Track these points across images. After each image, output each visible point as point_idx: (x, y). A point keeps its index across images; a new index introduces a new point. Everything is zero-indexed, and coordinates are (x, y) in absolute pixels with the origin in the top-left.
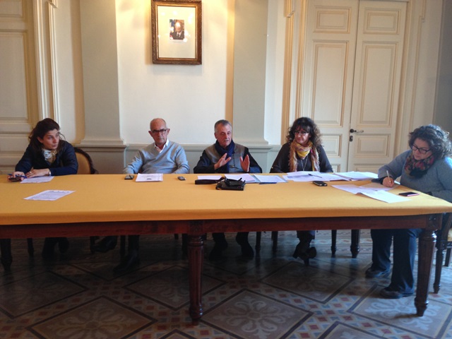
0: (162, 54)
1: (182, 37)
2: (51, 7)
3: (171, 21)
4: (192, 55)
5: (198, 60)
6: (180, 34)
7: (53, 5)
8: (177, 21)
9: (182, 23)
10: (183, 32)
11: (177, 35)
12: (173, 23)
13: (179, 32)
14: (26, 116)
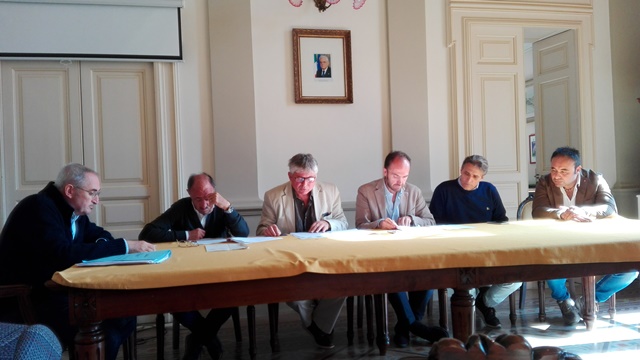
0: (306, 93)
4: (341, 93)
5: (349, 99)
6: (326, 71)
8: (323, 55)
9: (329, 58)
11: (323, 72)
13: (326, 68)
14: (141, 176)
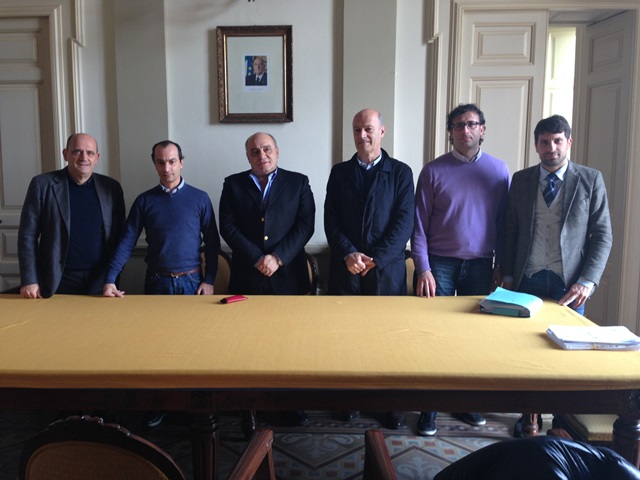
1: (264, 82)
2: (74, 46)
3: (248, 58)
5: (287, 116)
6: (260, 77)
7: (77, 42)
8: (255, 57)
9: (263, 62)
10: (265, 75)
12: (250, 60)
13: (260, 74)
